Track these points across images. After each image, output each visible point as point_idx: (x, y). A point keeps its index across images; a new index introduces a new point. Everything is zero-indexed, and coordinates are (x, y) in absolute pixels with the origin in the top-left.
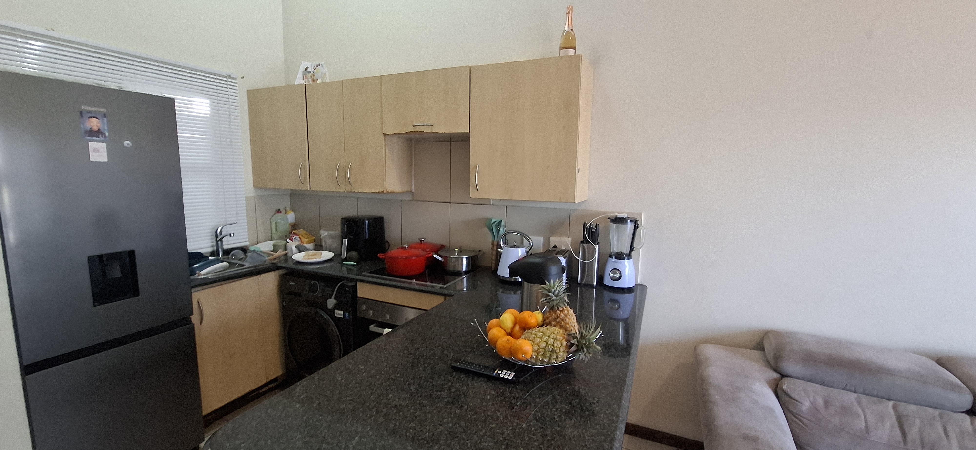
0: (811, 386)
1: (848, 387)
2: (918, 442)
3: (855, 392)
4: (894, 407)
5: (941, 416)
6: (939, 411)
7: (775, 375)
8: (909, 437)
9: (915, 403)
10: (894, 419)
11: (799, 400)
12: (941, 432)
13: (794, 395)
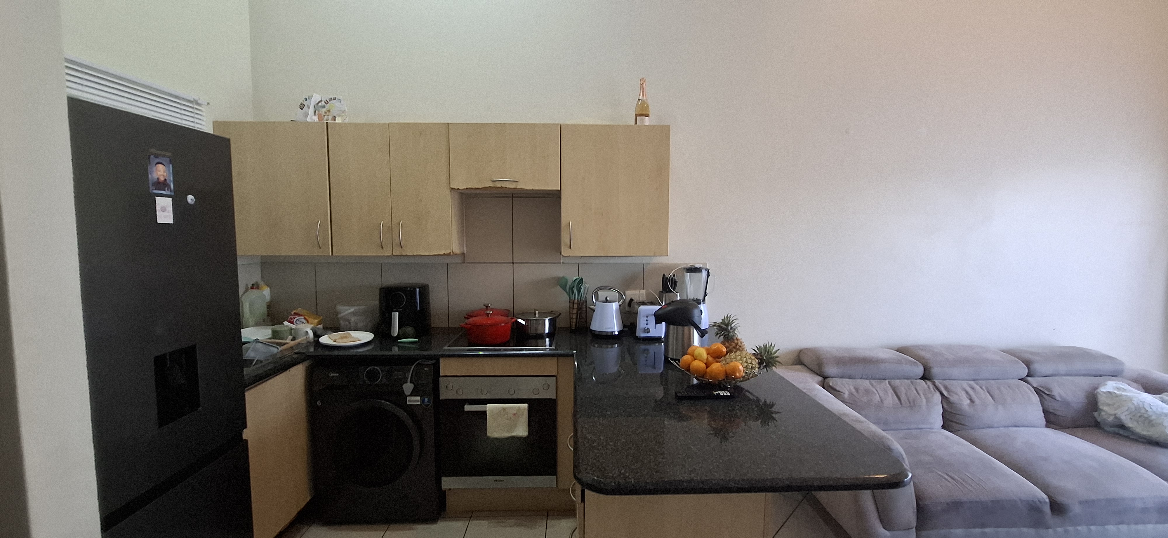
0: (846, 381)
1: (864, 377)
2: (907, 401)
3: (867, 379)
4: (889, 383)
5: (912, 383)
6: (910, 380)
7: (820, 379)
8: (902, 399)
9: (897, 379)
10: (892, 391)
11: (841, 391)
12: (915, 392)
13: (838, 389)
